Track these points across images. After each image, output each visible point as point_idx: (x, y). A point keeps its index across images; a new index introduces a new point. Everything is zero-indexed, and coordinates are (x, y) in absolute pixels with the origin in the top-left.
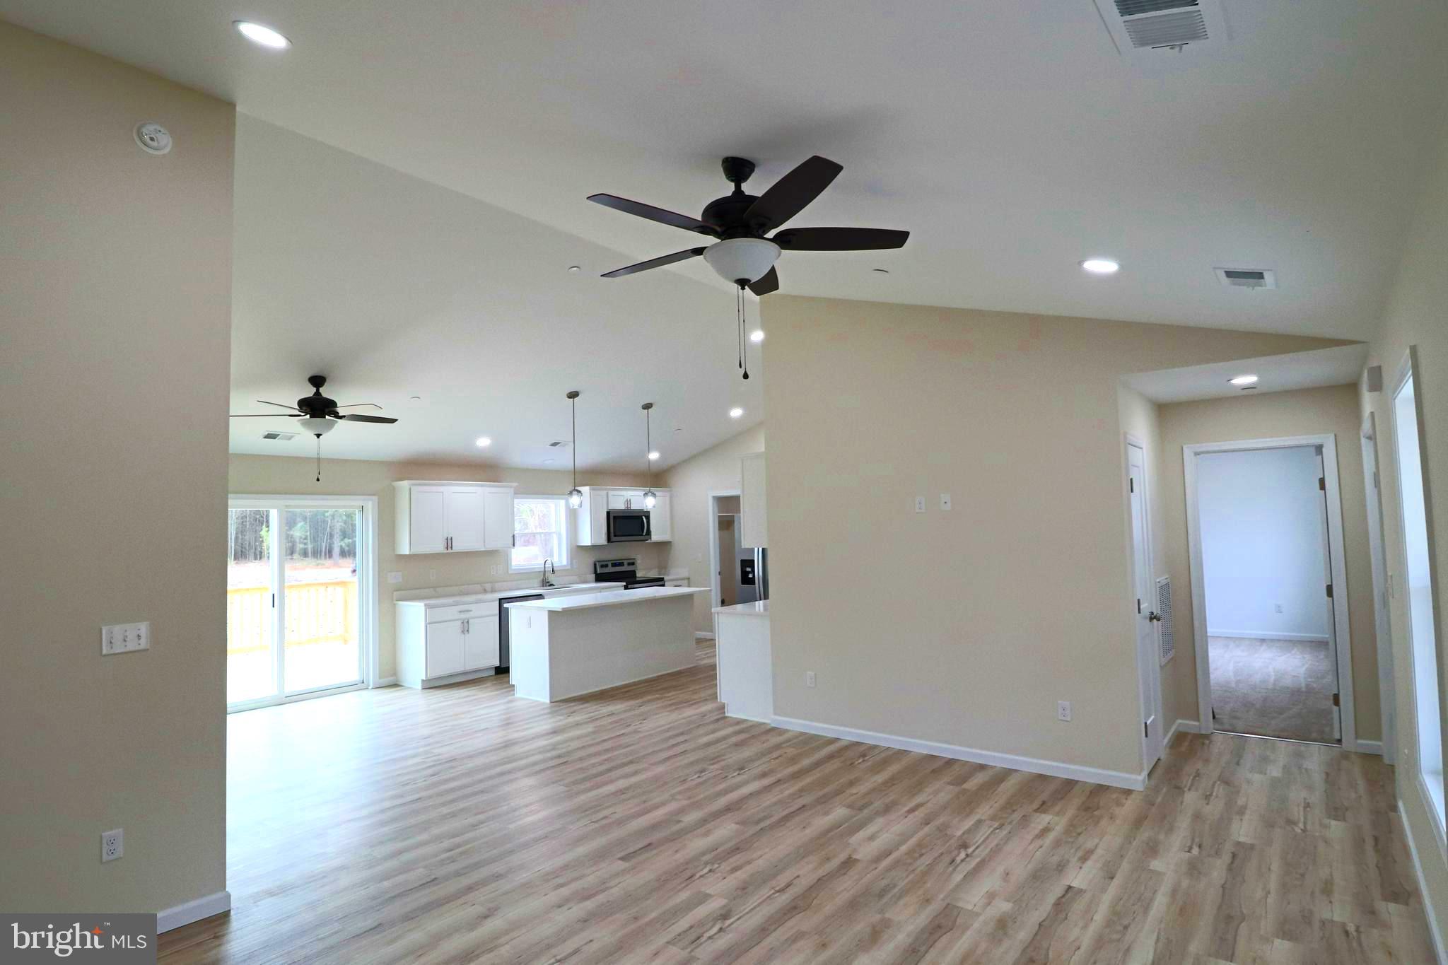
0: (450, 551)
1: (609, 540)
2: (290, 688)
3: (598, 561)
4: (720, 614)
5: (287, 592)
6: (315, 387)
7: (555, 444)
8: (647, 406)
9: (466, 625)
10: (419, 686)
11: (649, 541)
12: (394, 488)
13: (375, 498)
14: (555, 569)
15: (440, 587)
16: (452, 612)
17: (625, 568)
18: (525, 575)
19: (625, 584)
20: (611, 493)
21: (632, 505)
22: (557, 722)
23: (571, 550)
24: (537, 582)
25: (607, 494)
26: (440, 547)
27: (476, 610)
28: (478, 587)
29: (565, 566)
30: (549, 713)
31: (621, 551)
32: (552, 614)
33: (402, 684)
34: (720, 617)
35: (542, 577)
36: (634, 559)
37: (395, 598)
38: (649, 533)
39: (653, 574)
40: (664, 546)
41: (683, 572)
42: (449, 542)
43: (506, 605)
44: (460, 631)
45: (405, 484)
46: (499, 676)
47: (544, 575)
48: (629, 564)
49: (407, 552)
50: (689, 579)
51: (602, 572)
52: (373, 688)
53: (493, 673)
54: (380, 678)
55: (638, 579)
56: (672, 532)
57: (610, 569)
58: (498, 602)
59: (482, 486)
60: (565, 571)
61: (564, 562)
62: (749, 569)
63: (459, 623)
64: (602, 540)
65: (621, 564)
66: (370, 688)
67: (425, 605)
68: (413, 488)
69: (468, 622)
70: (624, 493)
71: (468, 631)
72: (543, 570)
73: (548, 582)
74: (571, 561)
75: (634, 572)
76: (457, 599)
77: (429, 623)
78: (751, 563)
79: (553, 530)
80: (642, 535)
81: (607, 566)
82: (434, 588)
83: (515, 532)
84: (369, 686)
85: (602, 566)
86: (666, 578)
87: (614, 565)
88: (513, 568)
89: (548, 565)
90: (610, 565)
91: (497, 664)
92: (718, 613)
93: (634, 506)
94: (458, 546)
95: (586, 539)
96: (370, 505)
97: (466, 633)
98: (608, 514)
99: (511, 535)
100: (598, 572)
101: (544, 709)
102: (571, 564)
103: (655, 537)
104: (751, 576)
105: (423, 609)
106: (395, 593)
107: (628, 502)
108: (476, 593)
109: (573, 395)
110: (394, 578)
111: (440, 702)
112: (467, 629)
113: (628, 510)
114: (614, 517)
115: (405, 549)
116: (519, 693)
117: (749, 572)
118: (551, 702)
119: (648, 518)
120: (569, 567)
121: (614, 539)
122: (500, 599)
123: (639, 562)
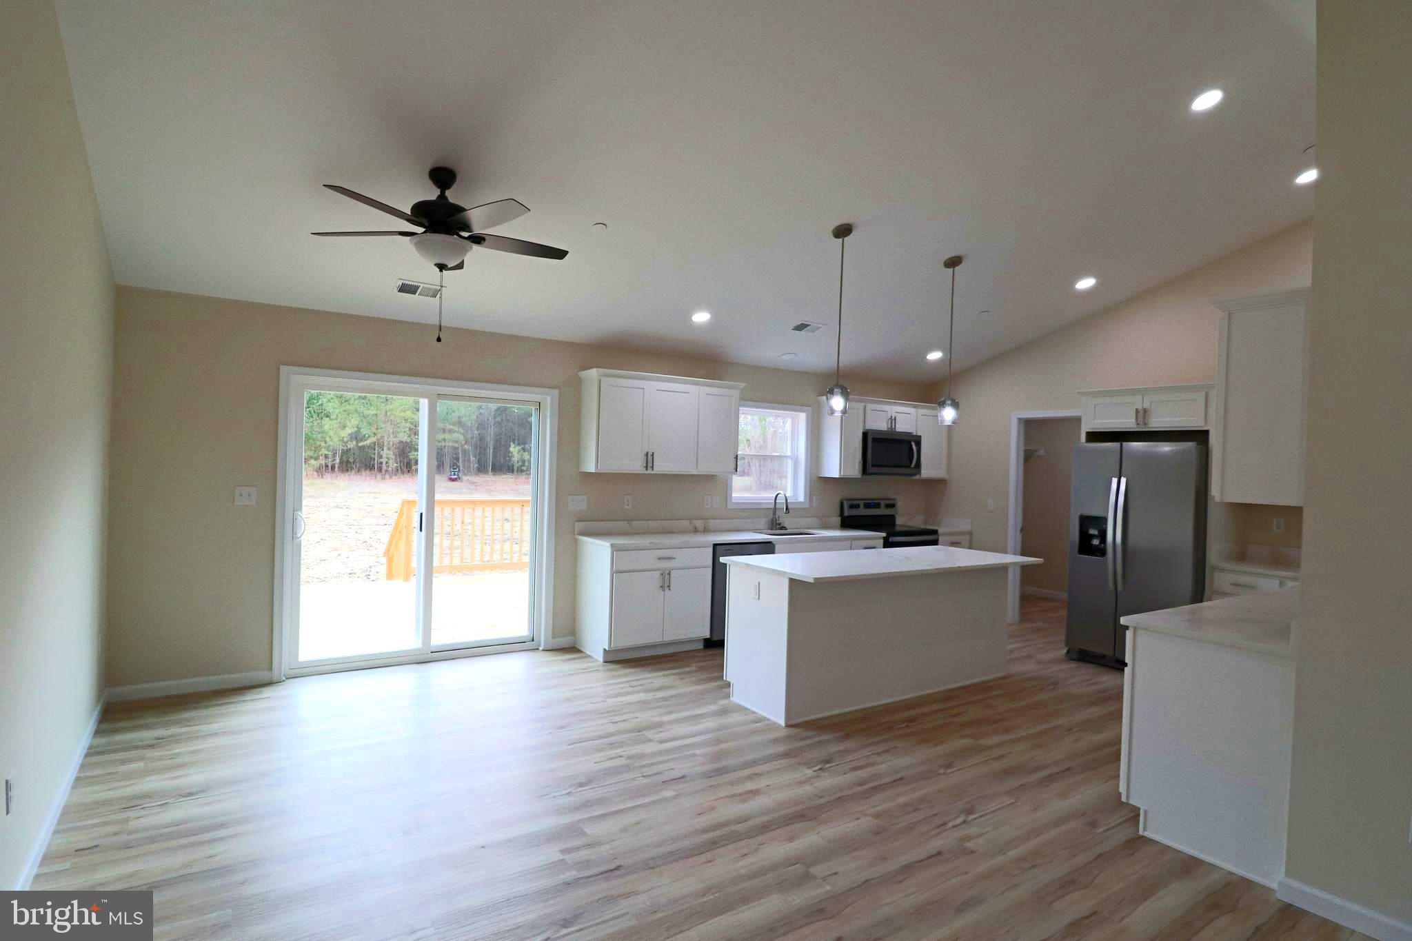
0: (650, 471)
1: (865, 470)
2: (440, 639)
3: (847, 500)
4: (1139, 632)
5: (437, 510)
6: (439, 187)
7: (801, 327)
8: (953, 262)
9: (667, 576)
10: (600, 657)
11: (918, 477)
12: (580, 380)
13: (556, 392)
14: (789, 507)
15: (635, 520)
16: (648, 559)
17: (883, 511)
18: (750, 512)
19: (884, 535)
20: (870, 406)
21: (897, 426)
22: (801, 783)
23: (811, 483)
24: (763, 522)
25: (865, 407)
26: (637, 466)
27: (682, 557)
28: (686, 523)
29: (800, 503)
30: (786, 755)
31: (878, 488)
32: (795, 585)
33: (580, 648)
34: (1139, 638)
35: (771, 516)
36: (894, 499)
37: (576, 533)
38: (918, 465)
39: (918, 523)
40: (937, 485)
41: (965, 525)
42: (649, 459)
43: (722, 560)
44: (659, 586)
45: (593, 373)
46: (707, 650)
47: (774, 514)
48: (888, 506)
49: (593, 471)
50: (971, 533)
51: (850, 514)
52: (543, 650)
53: (701, 646)
54: (553, 637)
55: (898, 529)
56: (949, 470)
57: (862, 511)
58: (710, 550)
59: (696, 384)
60: (801, 511)
61: (801, 498)
62: (1093, 532)
63: (657, 575)
64: (855, 471)
65: (877, 506)
66: (541, 649)
67: (612, 545)
68: (603, 379)
69: (669, 574)
70: (887, 408)
71: (669, 586)
72: (772, 506)
73: (780, 524)
74: (811, 496)
75: (892, 518)
76: (657, 540)
77: (616, 572)
78: (1100, 522)
79: (789, 453)
80: (909, 467)
81: (857, 506)
82: (629, 520)
83: (739, 453)
84: (539, 645)
85: (852, 507)
86: (940, 531)
87: (867, 506)
88: (733, 501)
89: (781, 500)
90: (862, 506)
91: (707, 634)
92: (1135, 629)
93: (901, 427)
94: (661, 467)
95: (833, 468)
96: (549, 400)
97: (667, 590)
98: (865, 435)
99: (733, 456)
100: (846, 514)
101: (776, 741)
102: (811, 501)
103: (926, 472)
104: (1096, 542)
105: (608, 551)
106: (576, 523)
107: (893, 420)
108: (683, 532)
109: (843, 231)
110: (579, 503)
111: (621, 695)
112: (667, 584)
113: (892, 431)
114: (875, 440)
115: (591, 467)
116: (737, 698)
117: (1093, 536)
118: (787, 726)
119: (918, 444)
120: (807, 506)
121: (870, 469)
122: (715, 546)
123: (900, 504)
